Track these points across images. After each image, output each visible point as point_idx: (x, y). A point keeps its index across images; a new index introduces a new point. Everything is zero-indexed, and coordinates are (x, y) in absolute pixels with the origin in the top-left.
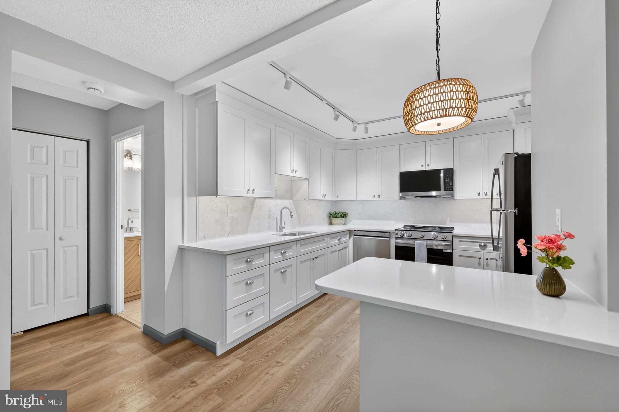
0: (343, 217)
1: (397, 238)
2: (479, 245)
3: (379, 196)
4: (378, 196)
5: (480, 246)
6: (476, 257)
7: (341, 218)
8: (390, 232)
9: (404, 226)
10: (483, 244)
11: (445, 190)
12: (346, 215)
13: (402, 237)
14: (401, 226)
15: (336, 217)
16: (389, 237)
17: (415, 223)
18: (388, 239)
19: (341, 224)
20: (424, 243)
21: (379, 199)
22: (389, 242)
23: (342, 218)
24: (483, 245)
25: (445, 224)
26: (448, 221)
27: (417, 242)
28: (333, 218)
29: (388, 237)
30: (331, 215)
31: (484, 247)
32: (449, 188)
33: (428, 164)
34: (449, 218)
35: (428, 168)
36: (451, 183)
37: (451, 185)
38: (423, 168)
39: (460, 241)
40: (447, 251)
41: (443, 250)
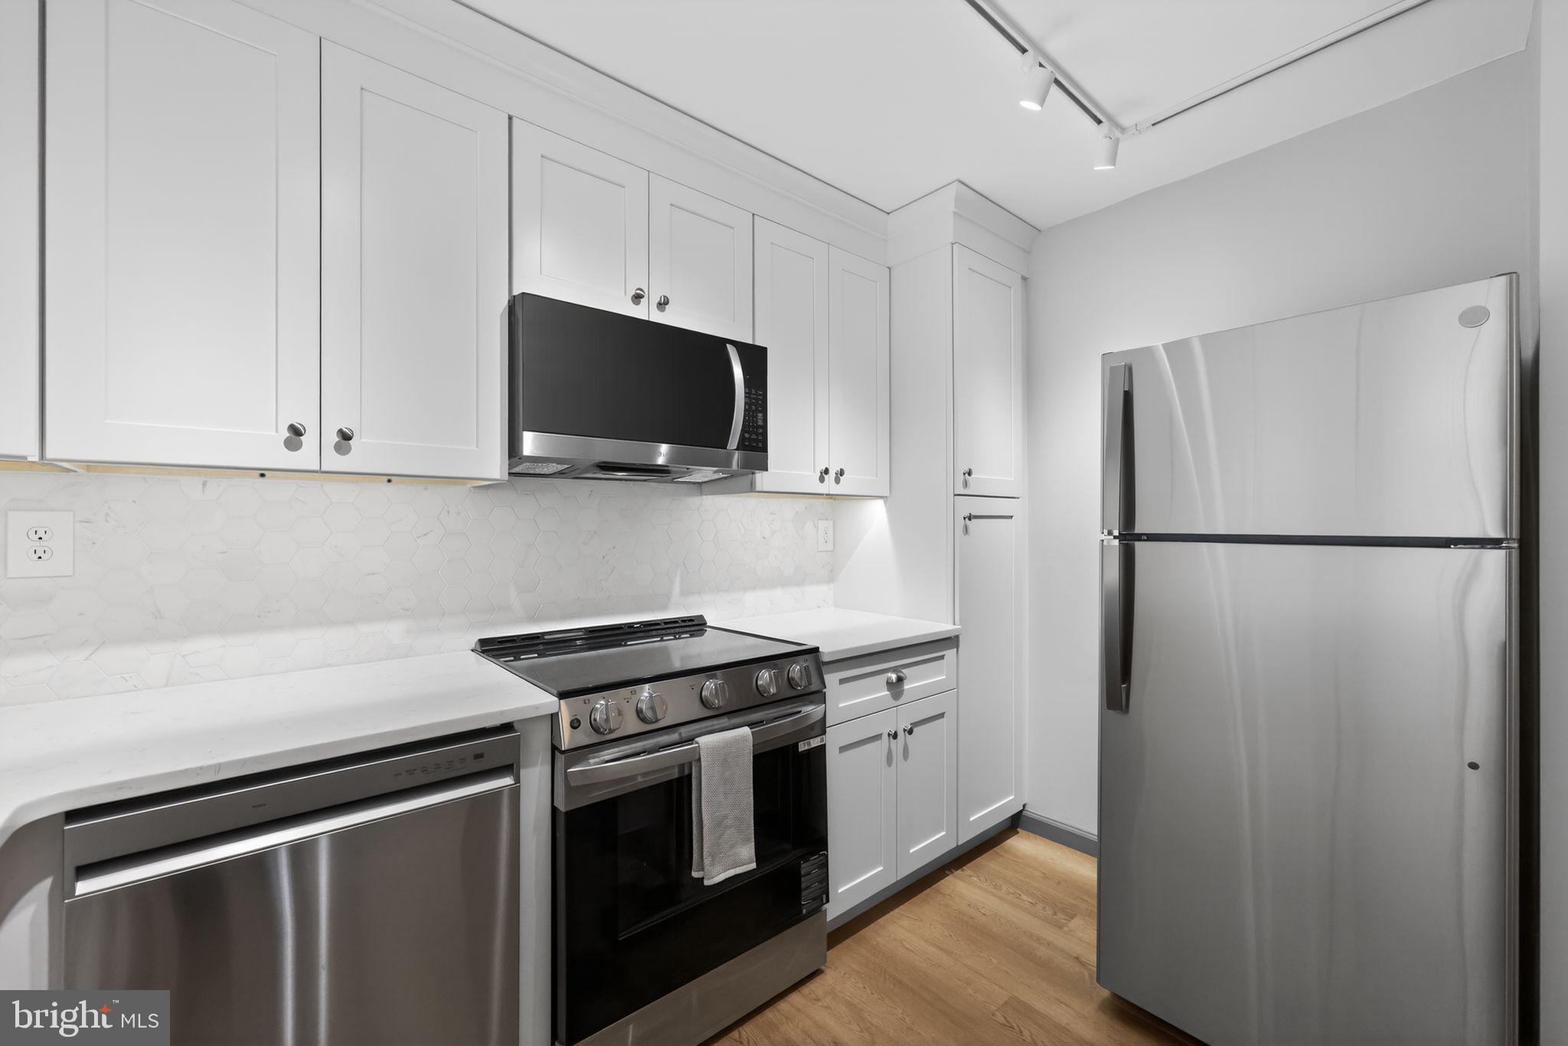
1: (579, 753)
2: (886, 683)
3: (346, 437)
4: (331, 441)
5: (889, 684)
6: (878, 737)
8: (512, 726)
9: (484, 642)
10: (894, 677)
11: (740, 447)
13: (610, 740)
16: (518, 764)
17: (532, 619)
18: (509, 780)
20: (744, 737)
21: (340, 463)
24: (893, 680)
25: (664, 608)
26: (676, 589)
27: (709, 742)
29: (503, 770)
31: (896, 687)
32: (754, 436)
33: (664, 297)
34: (678, 579)
35: (657, 317)
36: (760, 415)
37: (761, 427)
38: (639, 312)
39: (842, 681)
40: (809, 744)
41: (798, 743)
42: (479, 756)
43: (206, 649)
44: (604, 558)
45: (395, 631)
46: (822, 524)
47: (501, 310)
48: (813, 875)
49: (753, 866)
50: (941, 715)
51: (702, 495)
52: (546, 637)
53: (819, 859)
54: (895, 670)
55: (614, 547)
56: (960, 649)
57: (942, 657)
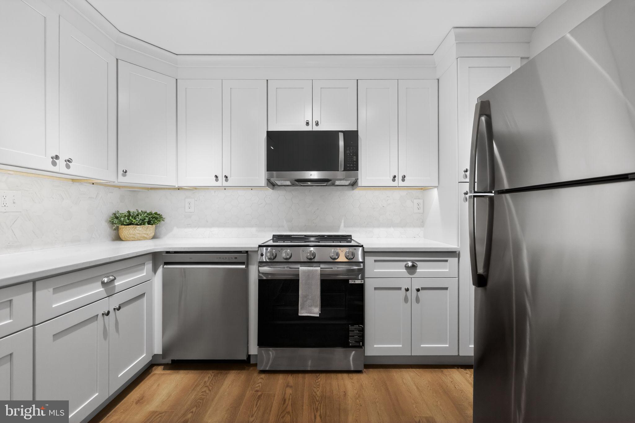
0: (149, 223)
1: (261, 263)
2: (405, 266)
3: (226, 177)
4: (224, 179)
5: (407, 267)
6: (400, 289)
7: (144, 224)
8: (247, 252)
9: (274, 236)
10: (410, 264)
11: (345, 170)
12: (156, 218)
13: (272, 262)
14: (266, 238)
15: (131, 224)
16: (247, 263)
17: (291, 231)
18: (244, 267)
19: (145, 238)
20: (317, 270)
21: (225, 184)
22: (245, 273)
23: (147, 225)
24: (410, 266)
25: (338, 231)
26: (342, 225)
27: (302, 269)
28: (123, 224)
29: (242, 263)
30: (117, 218)
31: (412, 269)
32: (351, 165)
33: (317, 121)
34: (343, 221)
35: (316, 129)
36: (355, 157)
37: (355, 161)
38: (309, 128)
39: (375, 261)
40: (355, 282)
41: (349, 280)
42: (236, 258)
43: (215, 230)
44: (314, 212)
45: (254, 230)
46: (416, 201)
47: (265, 137)
48: (354, 332)
49: (318, 315)
50: (446, 289)
51: (353, 190)
52: (292, 236)
53: (358, 328)
54: (413, 261)
55: (318, 209)
56: (461, 259)
57: (447, 261)
